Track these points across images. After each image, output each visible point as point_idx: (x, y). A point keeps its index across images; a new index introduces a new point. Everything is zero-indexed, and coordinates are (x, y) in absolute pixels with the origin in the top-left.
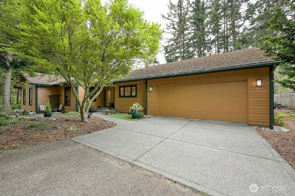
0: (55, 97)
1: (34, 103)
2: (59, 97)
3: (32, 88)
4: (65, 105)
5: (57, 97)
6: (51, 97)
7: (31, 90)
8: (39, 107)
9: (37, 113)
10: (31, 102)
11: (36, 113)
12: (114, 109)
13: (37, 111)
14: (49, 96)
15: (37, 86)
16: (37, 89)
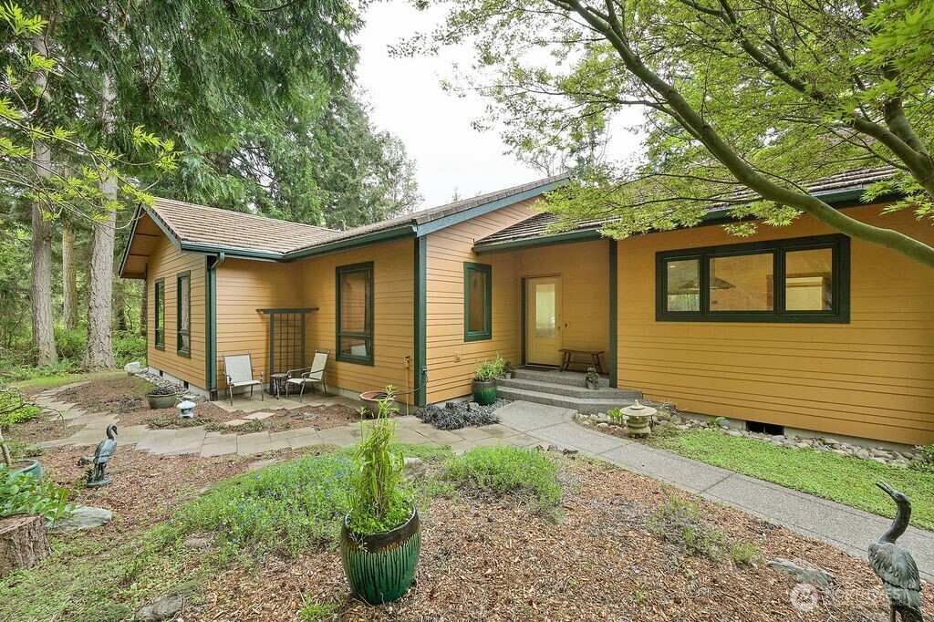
0: (291, 316)
1: (198, 346)
2: (307, 315)
3: (188, 276)
4: (337, 360)
5: (298, 316)
6: (272, 318)
7: (184, 282)
8: (223, 369)
9: (214, 396)
10: (185, 339)
11: (208, 395)
12: (614, 385)
13: (213, 385)
14: (266, 311)
15: (213, 261)
16: (213, 276)
